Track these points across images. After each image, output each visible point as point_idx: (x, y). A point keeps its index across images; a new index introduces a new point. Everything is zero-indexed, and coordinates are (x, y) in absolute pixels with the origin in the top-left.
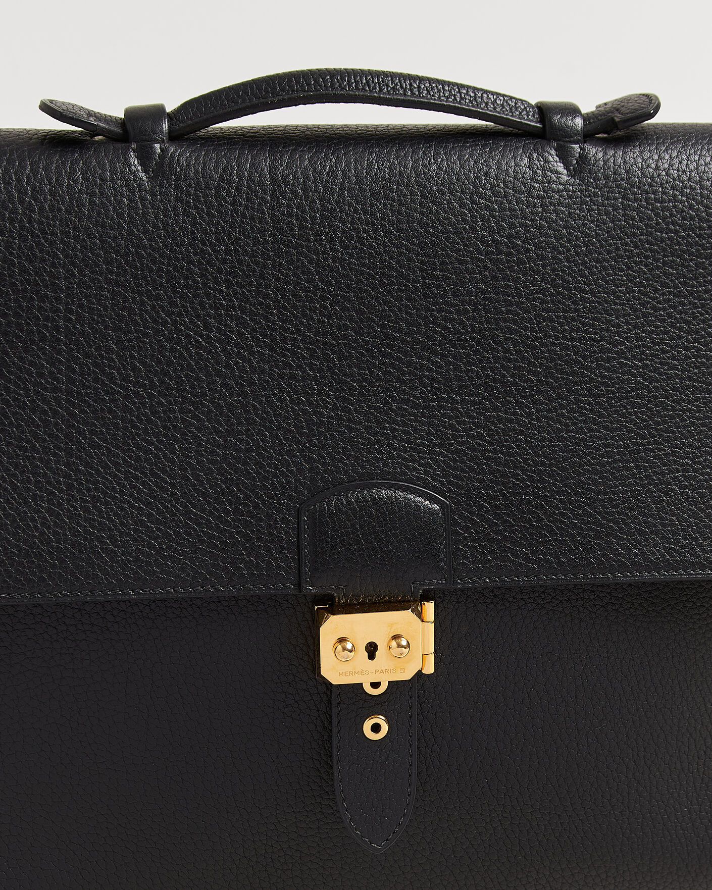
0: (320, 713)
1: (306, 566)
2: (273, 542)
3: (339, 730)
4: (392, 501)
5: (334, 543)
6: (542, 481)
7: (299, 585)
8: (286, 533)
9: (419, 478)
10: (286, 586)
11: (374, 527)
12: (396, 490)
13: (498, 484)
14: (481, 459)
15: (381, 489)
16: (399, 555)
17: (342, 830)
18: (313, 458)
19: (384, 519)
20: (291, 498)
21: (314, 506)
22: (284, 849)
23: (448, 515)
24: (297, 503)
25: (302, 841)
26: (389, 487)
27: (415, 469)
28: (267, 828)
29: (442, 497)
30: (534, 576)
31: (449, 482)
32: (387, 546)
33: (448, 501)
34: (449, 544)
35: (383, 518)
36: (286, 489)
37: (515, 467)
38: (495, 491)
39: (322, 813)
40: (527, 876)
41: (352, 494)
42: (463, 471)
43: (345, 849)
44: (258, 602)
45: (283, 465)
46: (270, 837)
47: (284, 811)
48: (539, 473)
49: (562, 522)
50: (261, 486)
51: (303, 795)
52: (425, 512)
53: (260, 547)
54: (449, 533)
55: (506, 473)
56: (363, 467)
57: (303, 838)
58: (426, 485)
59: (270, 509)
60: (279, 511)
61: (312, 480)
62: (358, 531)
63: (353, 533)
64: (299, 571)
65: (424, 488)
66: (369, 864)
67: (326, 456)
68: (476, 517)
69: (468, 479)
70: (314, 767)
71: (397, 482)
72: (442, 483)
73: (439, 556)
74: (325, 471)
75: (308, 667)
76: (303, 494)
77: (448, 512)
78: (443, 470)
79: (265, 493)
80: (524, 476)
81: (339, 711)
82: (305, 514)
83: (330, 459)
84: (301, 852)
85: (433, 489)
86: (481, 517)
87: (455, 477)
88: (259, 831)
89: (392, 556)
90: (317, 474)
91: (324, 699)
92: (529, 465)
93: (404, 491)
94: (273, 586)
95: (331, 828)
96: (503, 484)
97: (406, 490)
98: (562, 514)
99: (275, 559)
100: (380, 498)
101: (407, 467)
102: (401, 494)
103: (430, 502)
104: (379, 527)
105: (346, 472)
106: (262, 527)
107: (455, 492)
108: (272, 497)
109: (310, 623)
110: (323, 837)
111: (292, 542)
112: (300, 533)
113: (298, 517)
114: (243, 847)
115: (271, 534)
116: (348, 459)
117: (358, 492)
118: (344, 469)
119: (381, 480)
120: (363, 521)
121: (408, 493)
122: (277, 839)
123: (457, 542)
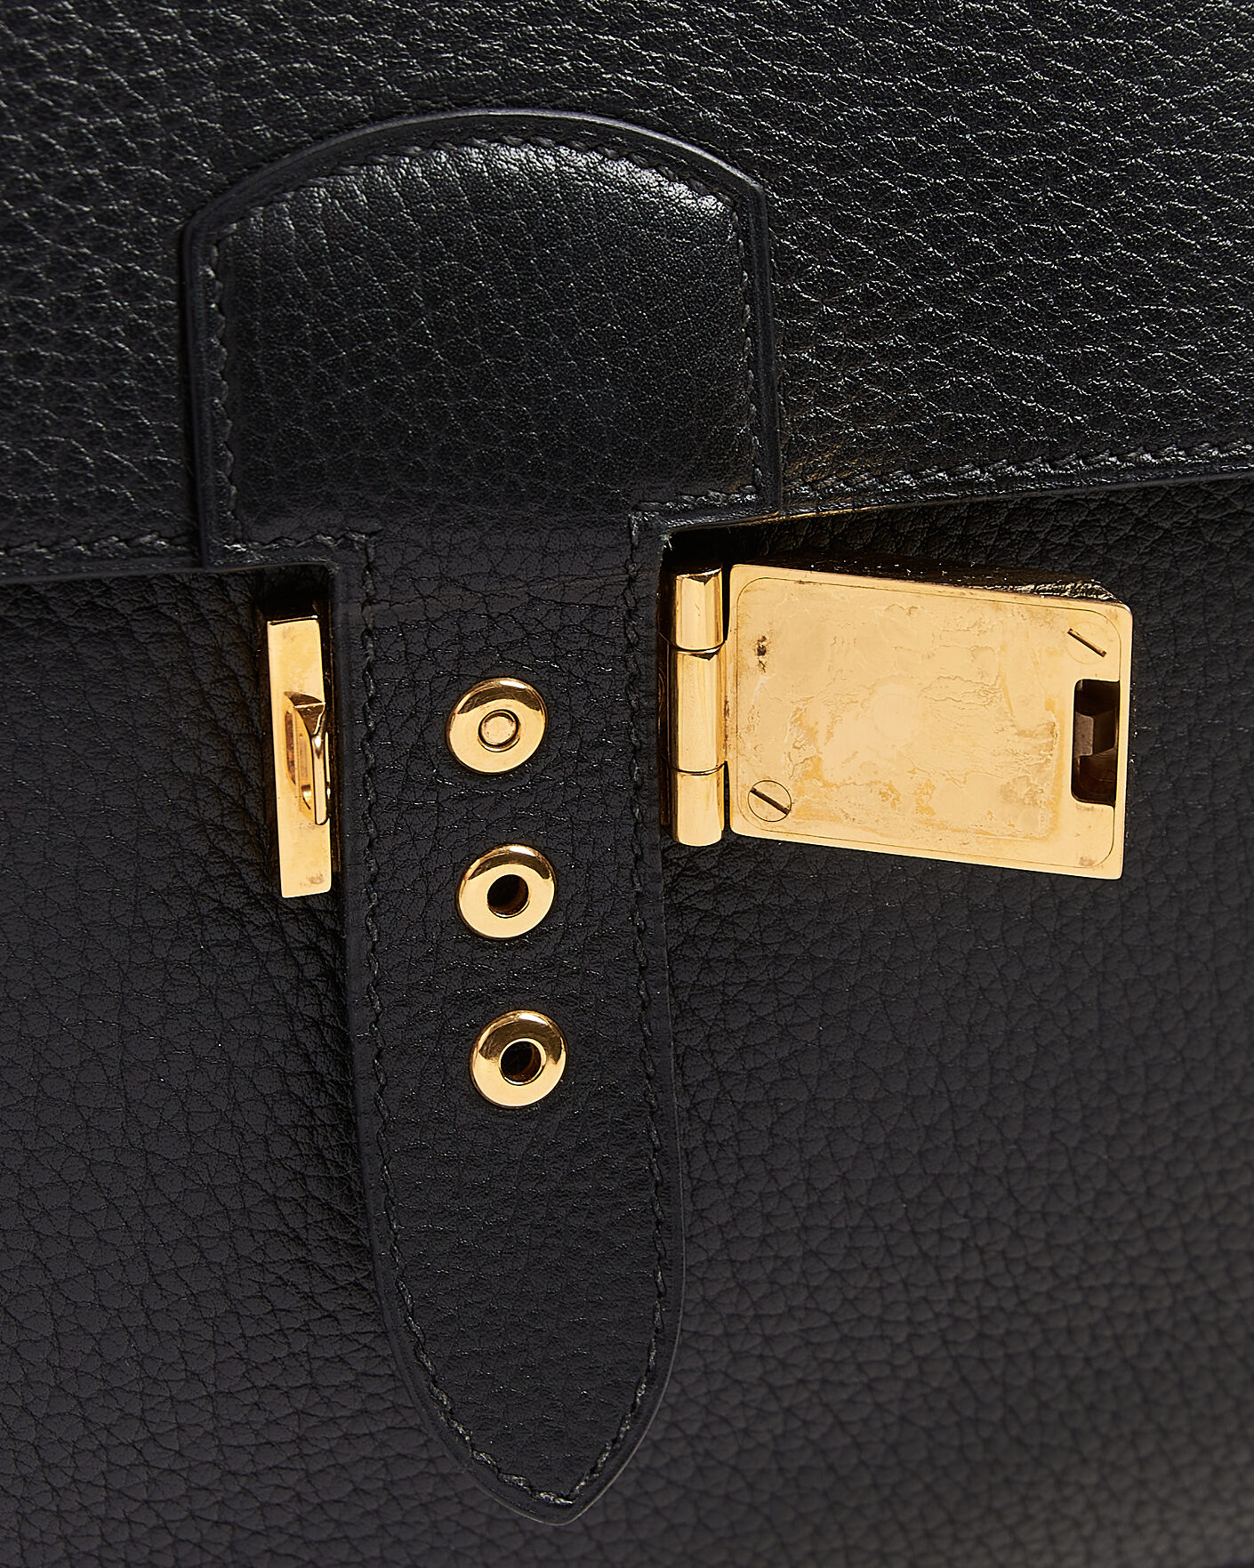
0: (299, 1026)
1: (220, 462)
2: (83, 370)
3: (383, 1087)
4: (547, 194)
5: (325, 366)
6: (1104, 92)
7: (193, 540)
8: (134, 332)
9: (645, 97)
10: (141, 545)
11: (481, 295)
12: (559, 144)
13: (940, 109)
14: (880, 14)
15: (503, 143)
16: (579, 403)
17: (386, 1437)
18: (232, 28)
19: (519, 263)
20: (150, 193)
21: (243, 218)
22: (169, 1525)
23: (759, 236)
24: (172, 210)
25: (238, 1489)
26: (530, 134)
27: (631, 59)
28: (109, 1462)
29: (734, 166)
30: (1078, 458)
31: (761, 108)
32: (534, 371)
33: (757, 179)
34: (768, 349)
35: (515, 260)
36: (130, 157)
37: (1006, 42)
38: (932, 138)
39: (314, 1387)
40: (1024, 1499)
41: (391, 168)
42: (812, 61)
43: (394, 1498)
44: (39, 621)
45: (113, 59)
46: (119, 1491)
47: (172, 1398)
48: (1091, 59)
49: (1178, 248)
50: (28, 150)
51: (243, 1336)
52: (674, 231)
53: (32, 394)
54: (765, 307)
55: (971, 63)
56: (428, 59)
57: (243, 1480)
58: (674, 122)
59: (68, 240)
60: (105, 246)
61: (234, 117)
62: (418, 314)
63: (400, 324)
64: (192, 485)
65: (663, 132)
66: (481, 1536)
67: (286, 19)
68: (866, 241)
69: (831, 91)
70: (283, 1228)
71: (564, 115)
72: (732, 110)
73: (729, 397)
74: (282, 80)
75: (244, 856)
76: (197, 178)
77: (758, 223)
78: (739, 59)
79: (43, 176)
80: (1037, 75)
81: (378, 1015)
82: (207, 253)
83: (303, 31)
84: (234, 1526)
85: (702, 133)
86: (877, 236)
87: (786, 86)
88: (77, 1477)
89: (553, 408)
90: (253, 90)
91: (311, 971)
92: (1058, 32)
93: (591, 149)
94: (89, 545)
95: (345, 1437)
96: (961, 107)
97: (599, 141)
98: (1177, 218)
99: (94, 439)
100: (499, 181)
101: (598, 52)
102: (581, 161)
103: (690, 188)
104: (503, 295)
105: (364, 83)
106: (37, 314)
107: (783, 147)
108: (73, 192)
109: (245, 685)
110: (315, 1468)
111: (158, 371)
112: (190, 333)
113: (182, 268)
114: (21, 1536)
115: (72, 341)
116: (370, 26)
117: (412, 157)
118: (355, 69)
119: (499, 107)
120: (439, 273)
121: (605, 155)
122: (145, 1496)
123: (797, 339)
